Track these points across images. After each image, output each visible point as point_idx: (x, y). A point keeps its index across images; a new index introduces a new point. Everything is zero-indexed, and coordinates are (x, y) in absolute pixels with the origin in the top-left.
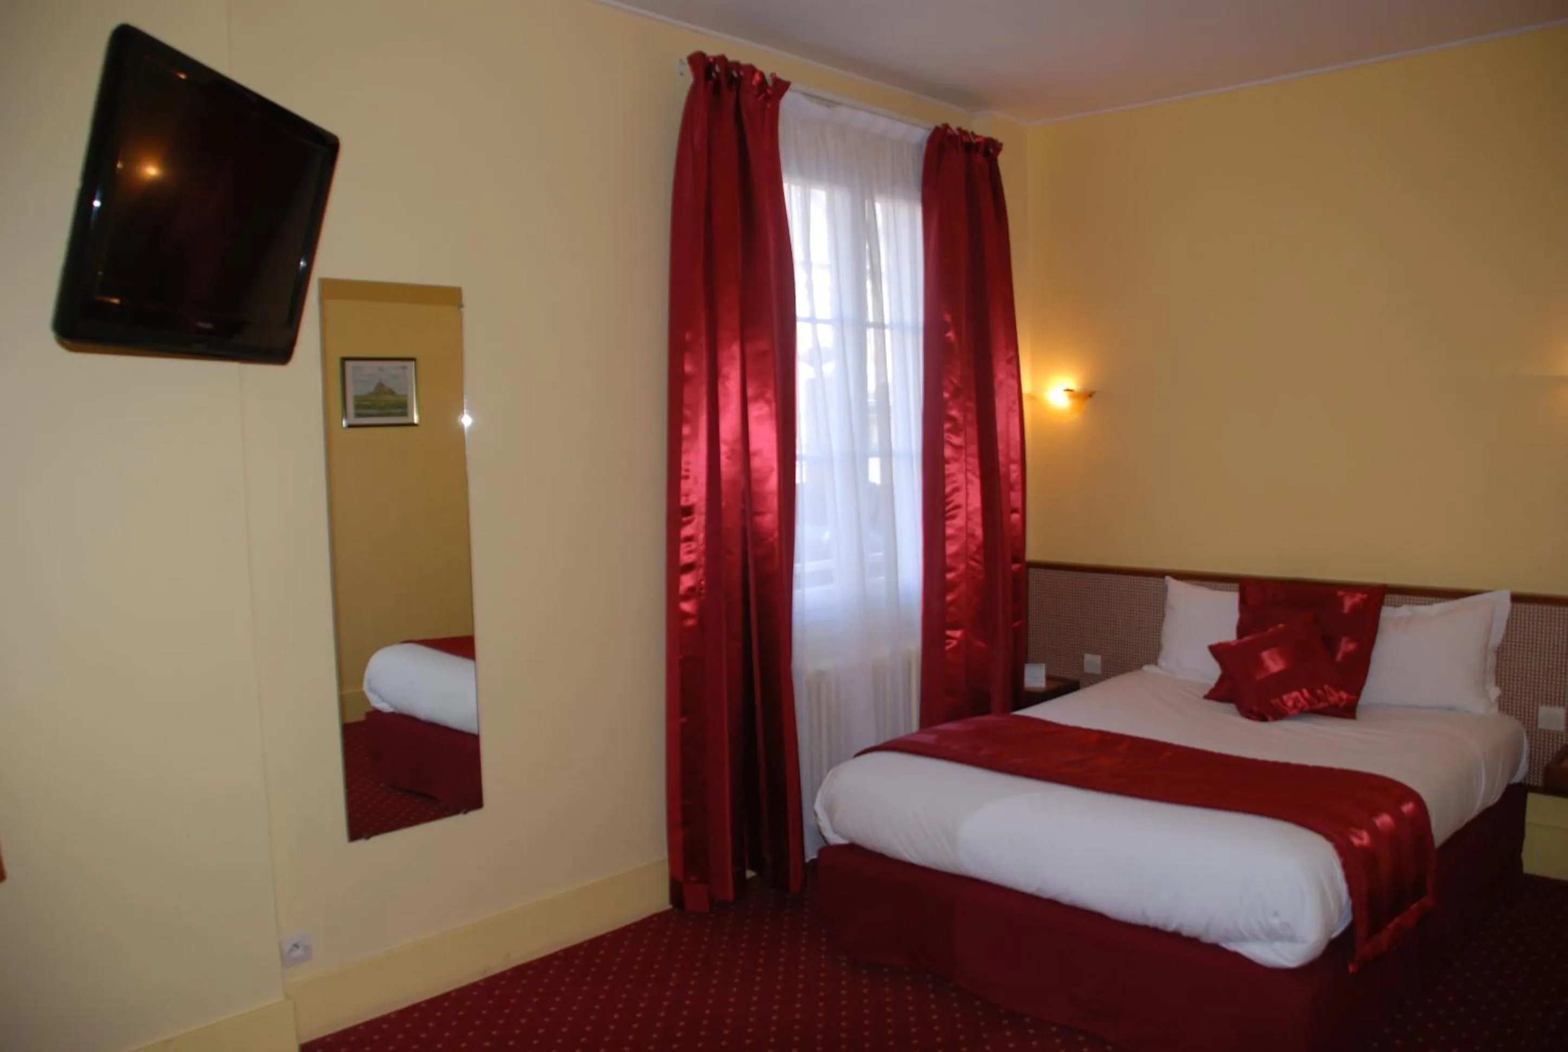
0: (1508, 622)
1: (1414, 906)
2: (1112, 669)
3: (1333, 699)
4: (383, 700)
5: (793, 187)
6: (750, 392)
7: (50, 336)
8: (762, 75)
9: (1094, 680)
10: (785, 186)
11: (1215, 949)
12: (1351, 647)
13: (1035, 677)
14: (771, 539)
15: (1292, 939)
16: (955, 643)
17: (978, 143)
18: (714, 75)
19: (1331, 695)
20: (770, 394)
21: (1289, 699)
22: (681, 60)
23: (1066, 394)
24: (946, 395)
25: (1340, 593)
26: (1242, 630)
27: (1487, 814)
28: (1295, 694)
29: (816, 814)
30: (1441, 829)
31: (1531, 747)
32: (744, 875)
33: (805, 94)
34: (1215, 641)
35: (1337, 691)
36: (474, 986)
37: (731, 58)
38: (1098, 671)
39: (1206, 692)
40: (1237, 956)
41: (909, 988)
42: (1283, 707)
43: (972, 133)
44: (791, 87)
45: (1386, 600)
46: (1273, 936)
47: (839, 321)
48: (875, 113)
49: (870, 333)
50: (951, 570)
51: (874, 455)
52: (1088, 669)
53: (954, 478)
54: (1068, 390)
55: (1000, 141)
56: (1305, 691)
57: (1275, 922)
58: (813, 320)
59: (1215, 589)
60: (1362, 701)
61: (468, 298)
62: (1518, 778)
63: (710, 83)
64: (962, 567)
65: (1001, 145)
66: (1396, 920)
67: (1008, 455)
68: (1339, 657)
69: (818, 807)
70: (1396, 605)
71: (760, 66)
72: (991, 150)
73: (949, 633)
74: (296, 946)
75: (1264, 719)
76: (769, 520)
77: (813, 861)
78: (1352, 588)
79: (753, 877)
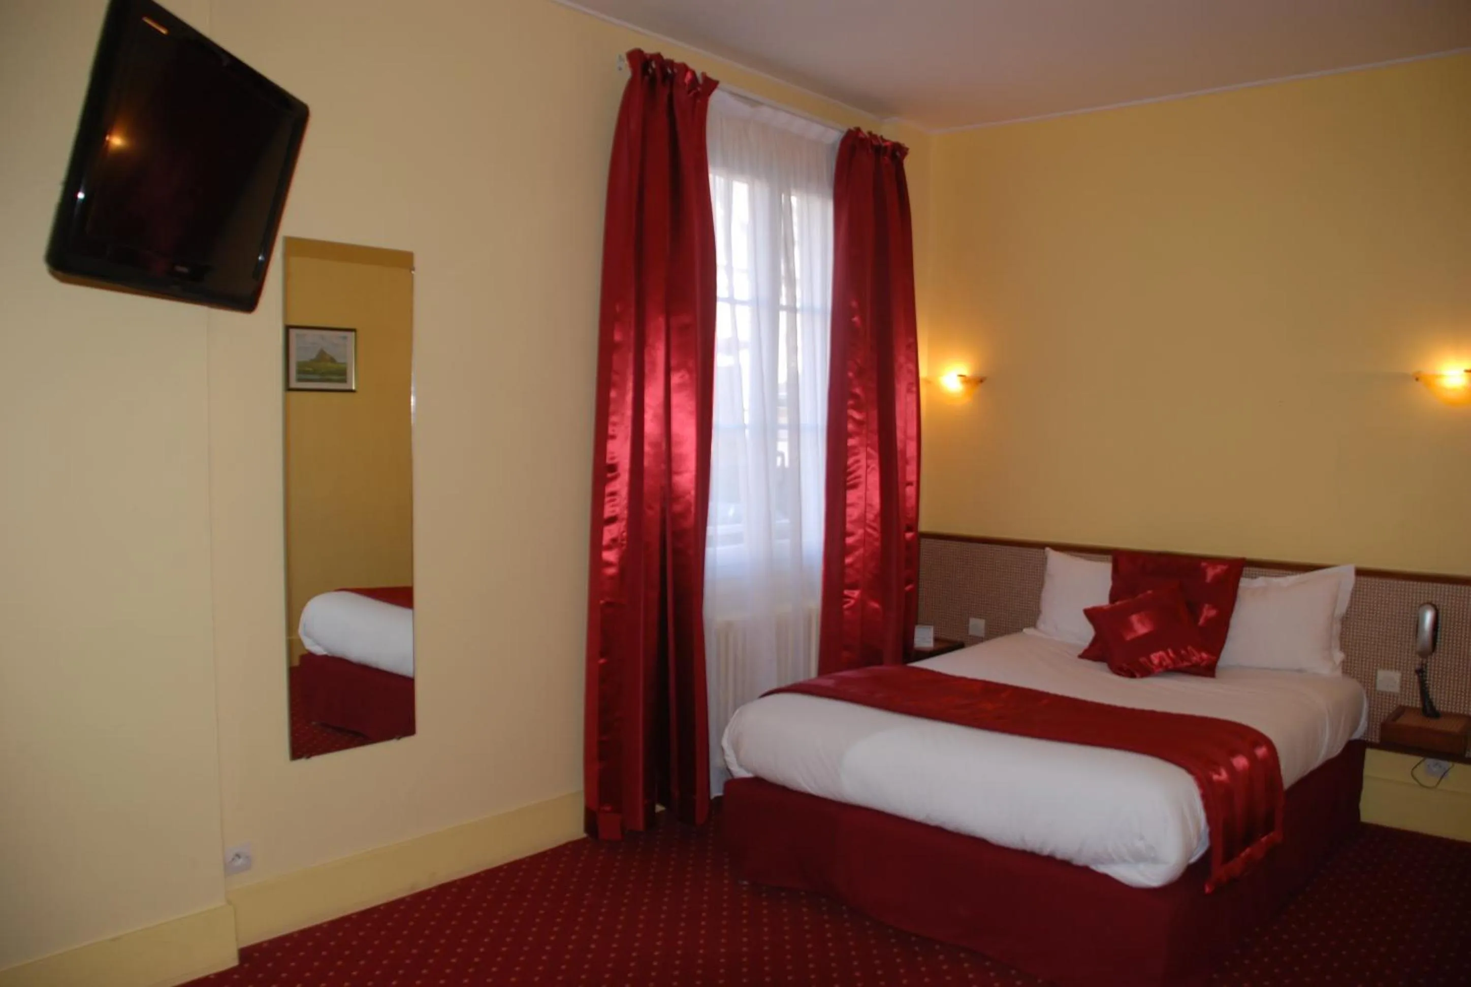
0: (1352, 594)
1: (1264, 839)
2: (994, 631)
3: (1196, 658)
4: (319, 644)
5: (717, 178)
6: (673, 362)
7: (43, 268)
8: (693, 73)
9: (976, 640)
10: (711, 176)
11: (1086, 871)
12: (1213, 613)
13: (924, 637)
14: (688, 497)
15: (1155, 860)
16: (852, 602)
17: (886, 147)
18: (650, 71)
19: (1194, 655)
20: (691, 363)
21: (1155, 658)
22: (620, 56)
23: (959, 378)
24: (850, 374)
25: (1204, 564)
26: (1114, 595)
27: (1329, 766)
28: (1161, 653)
29: (723, 750)
30: (1290, 773)
31: (1370, 707)
32: (654, 808)
33: (733, 94)
34: (1090, 604)
35: (1199, 651)
36: (401, 901)
37: (667, 56)
38: (981, 633)
39: (1080, 652)
40: (1106, 878)
41: (805, 910)
42: (1149, 664)
43: (881, 137)
44: (720, 86)
45: (1244, 572)
46: (1139, 858)
47: (756, 303)
48: (793, 114)
49: (783, 316)
50: (851, 534)
51: (783, 427)
52: (972, 632)
53: (856, 451)
54: (961, 376)
55: (907, 145)
56: (1170, 651)
57: (1139, 844)
58: (732, 301)
59: (1090, 559)
60: (1221, 663)
61: (418, 262)
62: (1357, 736)
63: (647, 78)
64: (860, 532)
65: (907, 149)
66: (1248, 850)
67: (905, 432)
68: (1201, 621)
69: (725, 743)
70: (1254, 577)
71: (691, 65)
72: (898, 154)
73: (846, 592)
74: (238, 856)
75: (1132, 675)
76: (686, 479)
77: (717, 798)
78: (1214, 561)
79: (662, 812)
